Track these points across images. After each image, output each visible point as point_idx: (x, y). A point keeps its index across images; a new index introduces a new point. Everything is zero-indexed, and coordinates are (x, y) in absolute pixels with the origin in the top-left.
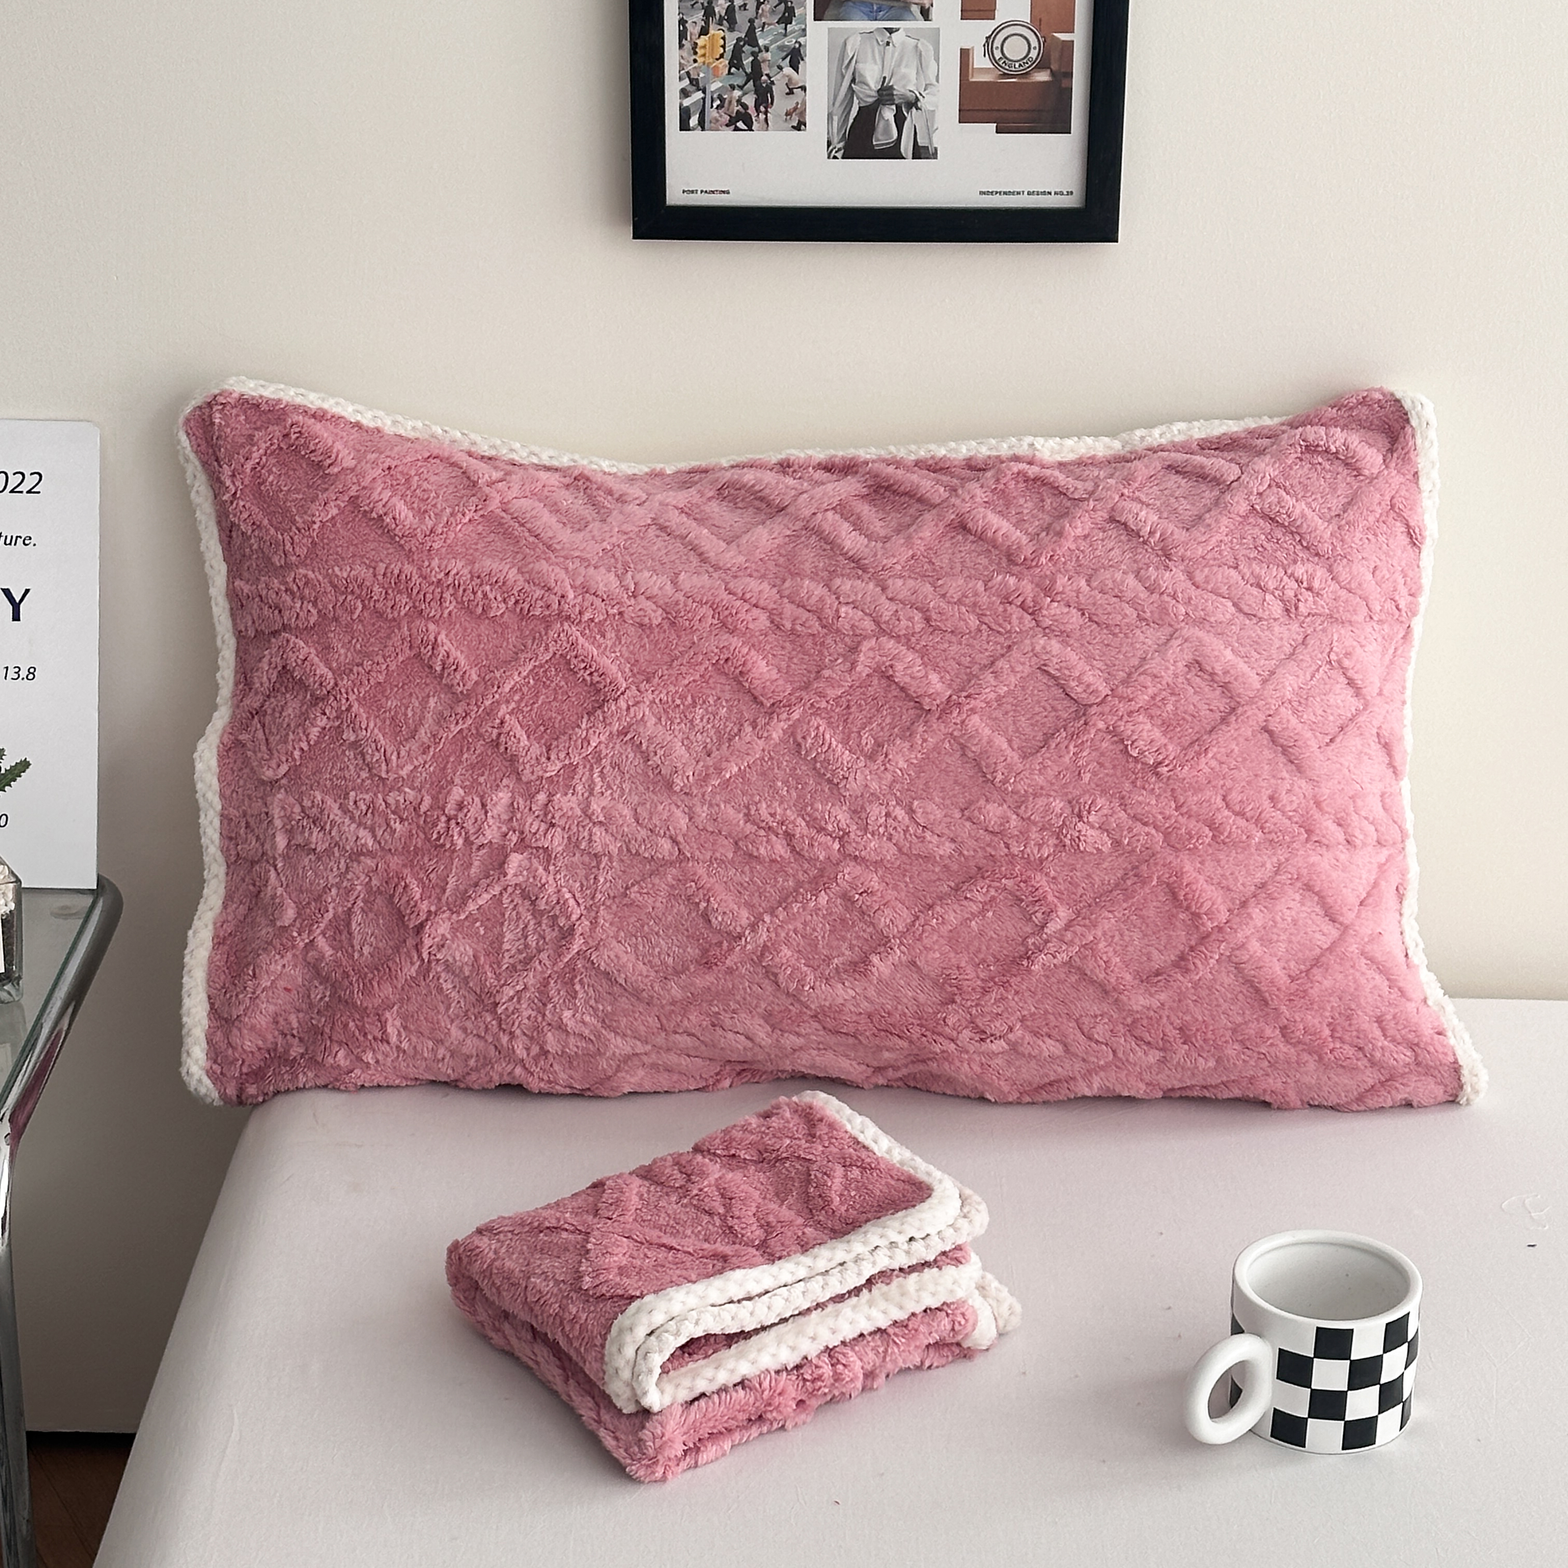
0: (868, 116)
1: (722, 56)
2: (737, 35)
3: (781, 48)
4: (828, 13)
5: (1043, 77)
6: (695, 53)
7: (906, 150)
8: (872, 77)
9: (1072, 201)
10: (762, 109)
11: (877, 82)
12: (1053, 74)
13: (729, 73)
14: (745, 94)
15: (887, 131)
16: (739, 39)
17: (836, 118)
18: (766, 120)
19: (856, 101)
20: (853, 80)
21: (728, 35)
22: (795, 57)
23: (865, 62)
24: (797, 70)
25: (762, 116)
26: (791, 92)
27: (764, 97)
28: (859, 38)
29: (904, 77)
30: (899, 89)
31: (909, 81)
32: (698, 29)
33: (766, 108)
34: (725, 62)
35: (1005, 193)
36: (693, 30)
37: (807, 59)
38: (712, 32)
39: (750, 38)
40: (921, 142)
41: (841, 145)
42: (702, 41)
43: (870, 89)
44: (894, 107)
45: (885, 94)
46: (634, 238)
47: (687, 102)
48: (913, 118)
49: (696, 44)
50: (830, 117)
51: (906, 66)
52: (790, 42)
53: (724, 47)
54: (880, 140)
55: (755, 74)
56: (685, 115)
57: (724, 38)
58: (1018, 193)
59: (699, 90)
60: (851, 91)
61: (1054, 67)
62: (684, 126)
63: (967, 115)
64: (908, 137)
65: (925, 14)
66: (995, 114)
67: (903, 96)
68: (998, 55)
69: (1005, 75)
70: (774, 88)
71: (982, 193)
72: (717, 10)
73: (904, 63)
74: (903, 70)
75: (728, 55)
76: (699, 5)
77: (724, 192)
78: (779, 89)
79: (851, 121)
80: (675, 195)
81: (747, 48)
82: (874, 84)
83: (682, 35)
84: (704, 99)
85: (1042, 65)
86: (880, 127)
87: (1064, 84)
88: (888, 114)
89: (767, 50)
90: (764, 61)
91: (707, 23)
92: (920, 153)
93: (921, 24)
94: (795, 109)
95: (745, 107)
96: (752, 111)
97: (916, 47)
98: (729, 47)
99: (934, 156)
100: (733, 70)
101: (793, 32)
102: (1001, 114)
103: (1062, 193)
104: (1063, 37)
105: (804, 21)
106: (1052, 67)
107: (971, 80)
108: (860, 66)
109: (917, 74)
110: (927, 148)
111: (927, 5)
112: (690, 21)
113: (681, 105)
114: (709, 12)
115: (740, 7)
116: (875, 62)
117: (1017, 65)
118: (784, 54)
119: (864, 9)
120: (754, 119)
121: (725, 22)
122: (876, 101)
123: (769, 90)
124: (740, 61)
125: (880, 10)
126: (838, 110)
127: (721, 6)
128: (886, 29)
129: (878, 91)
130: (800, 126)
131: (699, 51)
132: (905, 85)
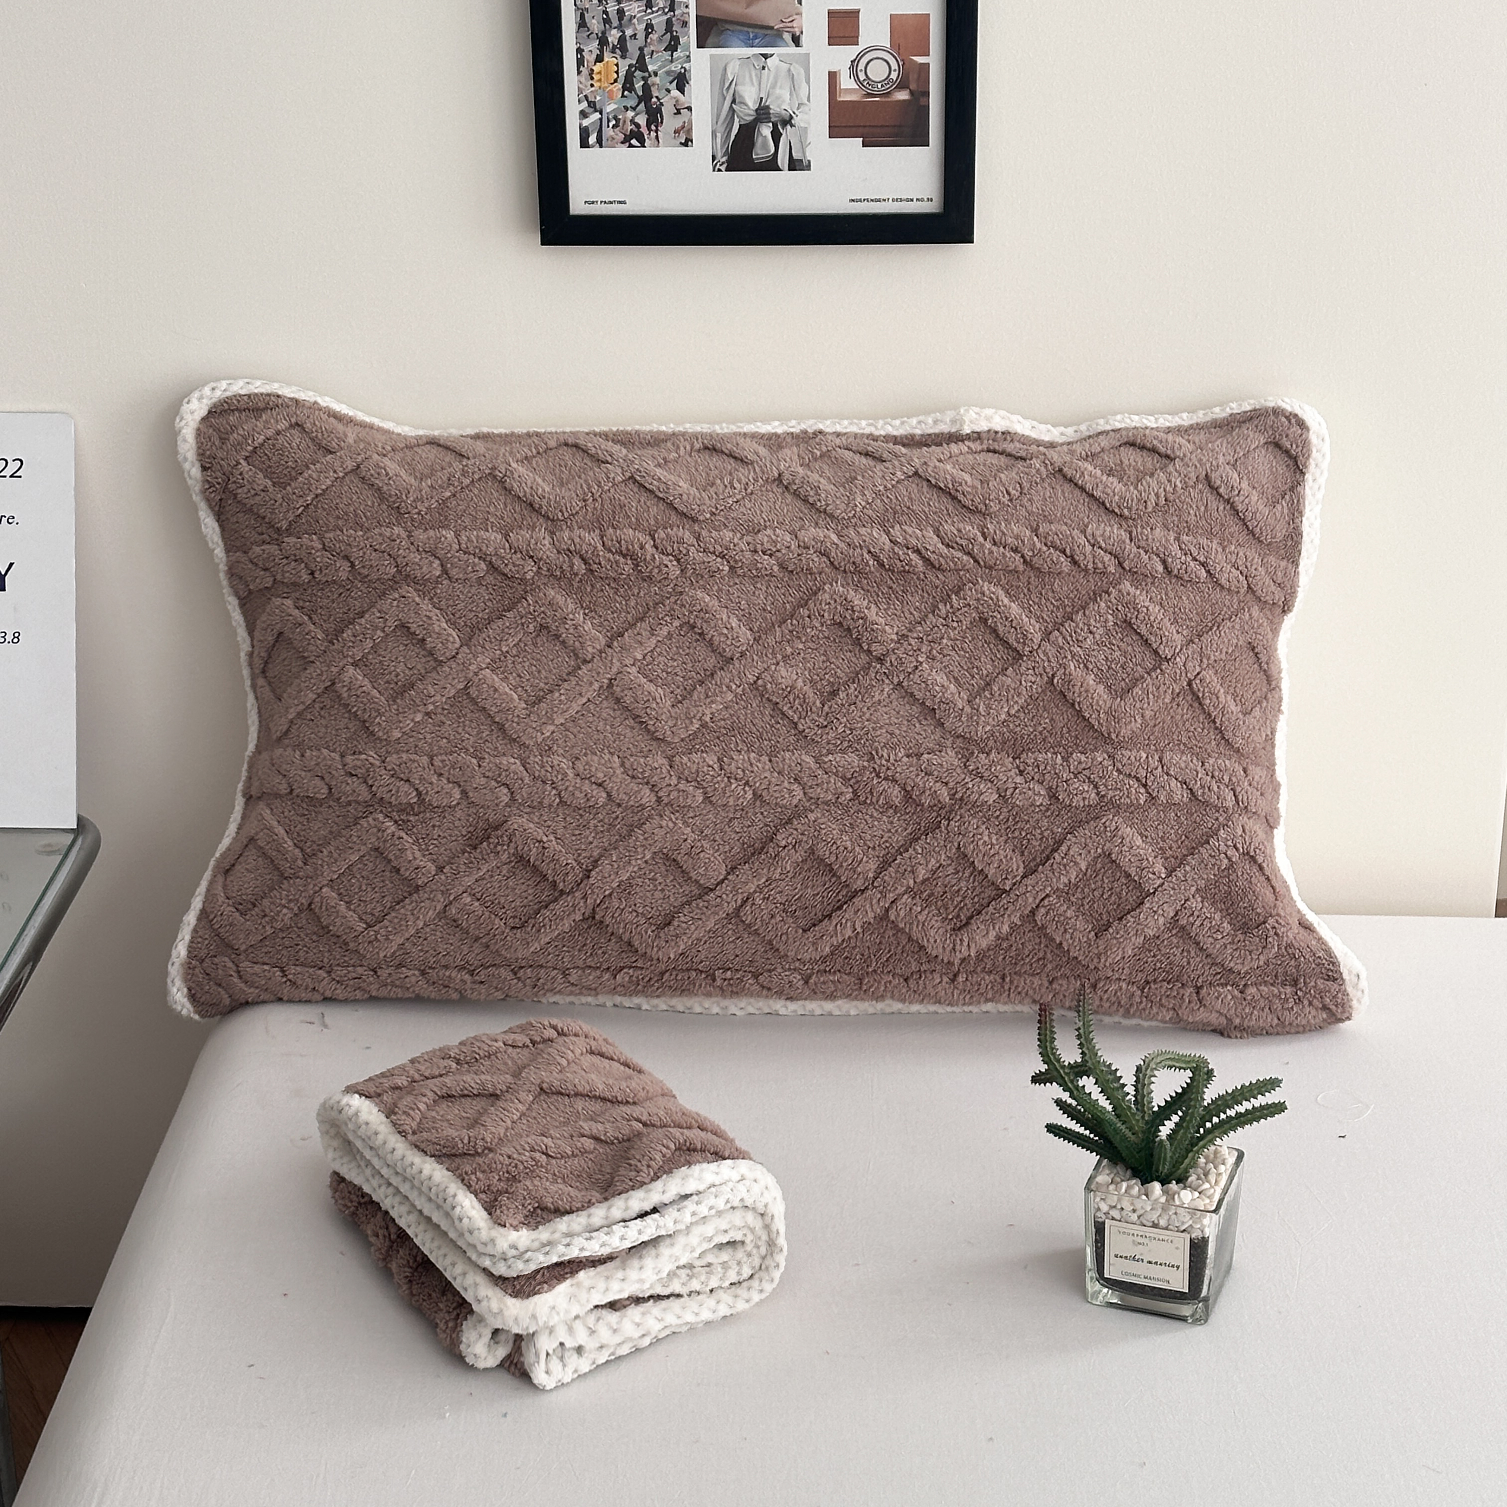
0: (747, 133)
1: (616, 81)
3: (668, 73)
4: (710, 40)
5: (903, 96)
6: (592, 78)
7: (783, 164)
8: (750, 98)
9: (934, 207)
10: (653, 127)
11: (755, 103)
12: (912, 93)
13: (623, 96)
14: (636, 115)
15: (765, 145)
16: (630, 66)
17: (719, 135)
18: (657, 137)
19: (736, 120)
20: (734, 101)
21: (620, 61)
22: (681, 81)
23: (743, 84)
24: (683, 93)
25: (653, 134)
26: (678, 112)
27: (655, 117)
28: (738, 62)
29: (778, 98)
30: (774, 109)
31: (784, 101)
32: (594, 56)
33: (657, 127)
35: (871, 200)
36: (590, 58)
37: (692, 82)
38: (606, 59)
39: (641, 64)
40: (796, 156)
41: (724, 159)
42: (597, 68)
43: (749, 108)
44: (771, 125)
45: (763, 113)
46: (542, 244)
47: (586, 123)
48: (787, 134)
49: (592, 70)
50: (714, 134)
51: (781, 87)
52: (676, 67)
53: (617, 72)
54: (759, 153)
55: (646, 96)
56: (584, 134)
57: (617, 65)
58: (884, 200)
59: (596, 111)
60: (732, 111)
61: (913, 87)
62: (584, 144)
63: (836, 130)
64: (784, 151)
65: (796, 41)
66: (861, 129)
67: (778, 115)
68: (862, 77)
69: (868, 95)
70: (663, 109)
71: (850, 201)
72: (610, 40)
73: (778, 85)
74: (778, 91)
75: (622, 80)
76: (594, 35)
77: (620, 202)
78: (667, 110)
79: (733, 138)
80: (578, 205)
81: (638, 73)
82: (752, 105)
83: (580, 62)
84: (601, 119)
85: (902, 85)
86: (759, 142)
87: (922, 101)
88: (766, 130)
90: (654, 85)
91: (602, 51)
92: (795, 165)
93: (793, 49)
94: (683, 127)
95: (638, 126)
96: (644, 130)
97: (789, 70)
98: (622, 73)
99: (808, 167)
100: (626, 93)
102: (866, 130)
103: (922, 200)
104: (920, 60)
105: (688, 49)
106: (911, 87)
107: (839, 99)
108: (739, 88)
109: (791, 94)
110: (801, 160)
111: (798, 34)
112: (586, 49)
113: (580, 125)
114: (603, 41)
115: (631, 37)
116: (753, 84)
117: (879, 86)
118: (671, 78)
119: (741, 37)
120: (646, 137)
121: (617, 51)
122: (754, 120)
123: (659, 110)
124: (632, 84)
125: (756, 37)
126: (721, 129)
127: (614, 36)
128: (761, 54)
129: (756, 110)
130: (687, 143)
131: (596, 77)
132: (780, 105)
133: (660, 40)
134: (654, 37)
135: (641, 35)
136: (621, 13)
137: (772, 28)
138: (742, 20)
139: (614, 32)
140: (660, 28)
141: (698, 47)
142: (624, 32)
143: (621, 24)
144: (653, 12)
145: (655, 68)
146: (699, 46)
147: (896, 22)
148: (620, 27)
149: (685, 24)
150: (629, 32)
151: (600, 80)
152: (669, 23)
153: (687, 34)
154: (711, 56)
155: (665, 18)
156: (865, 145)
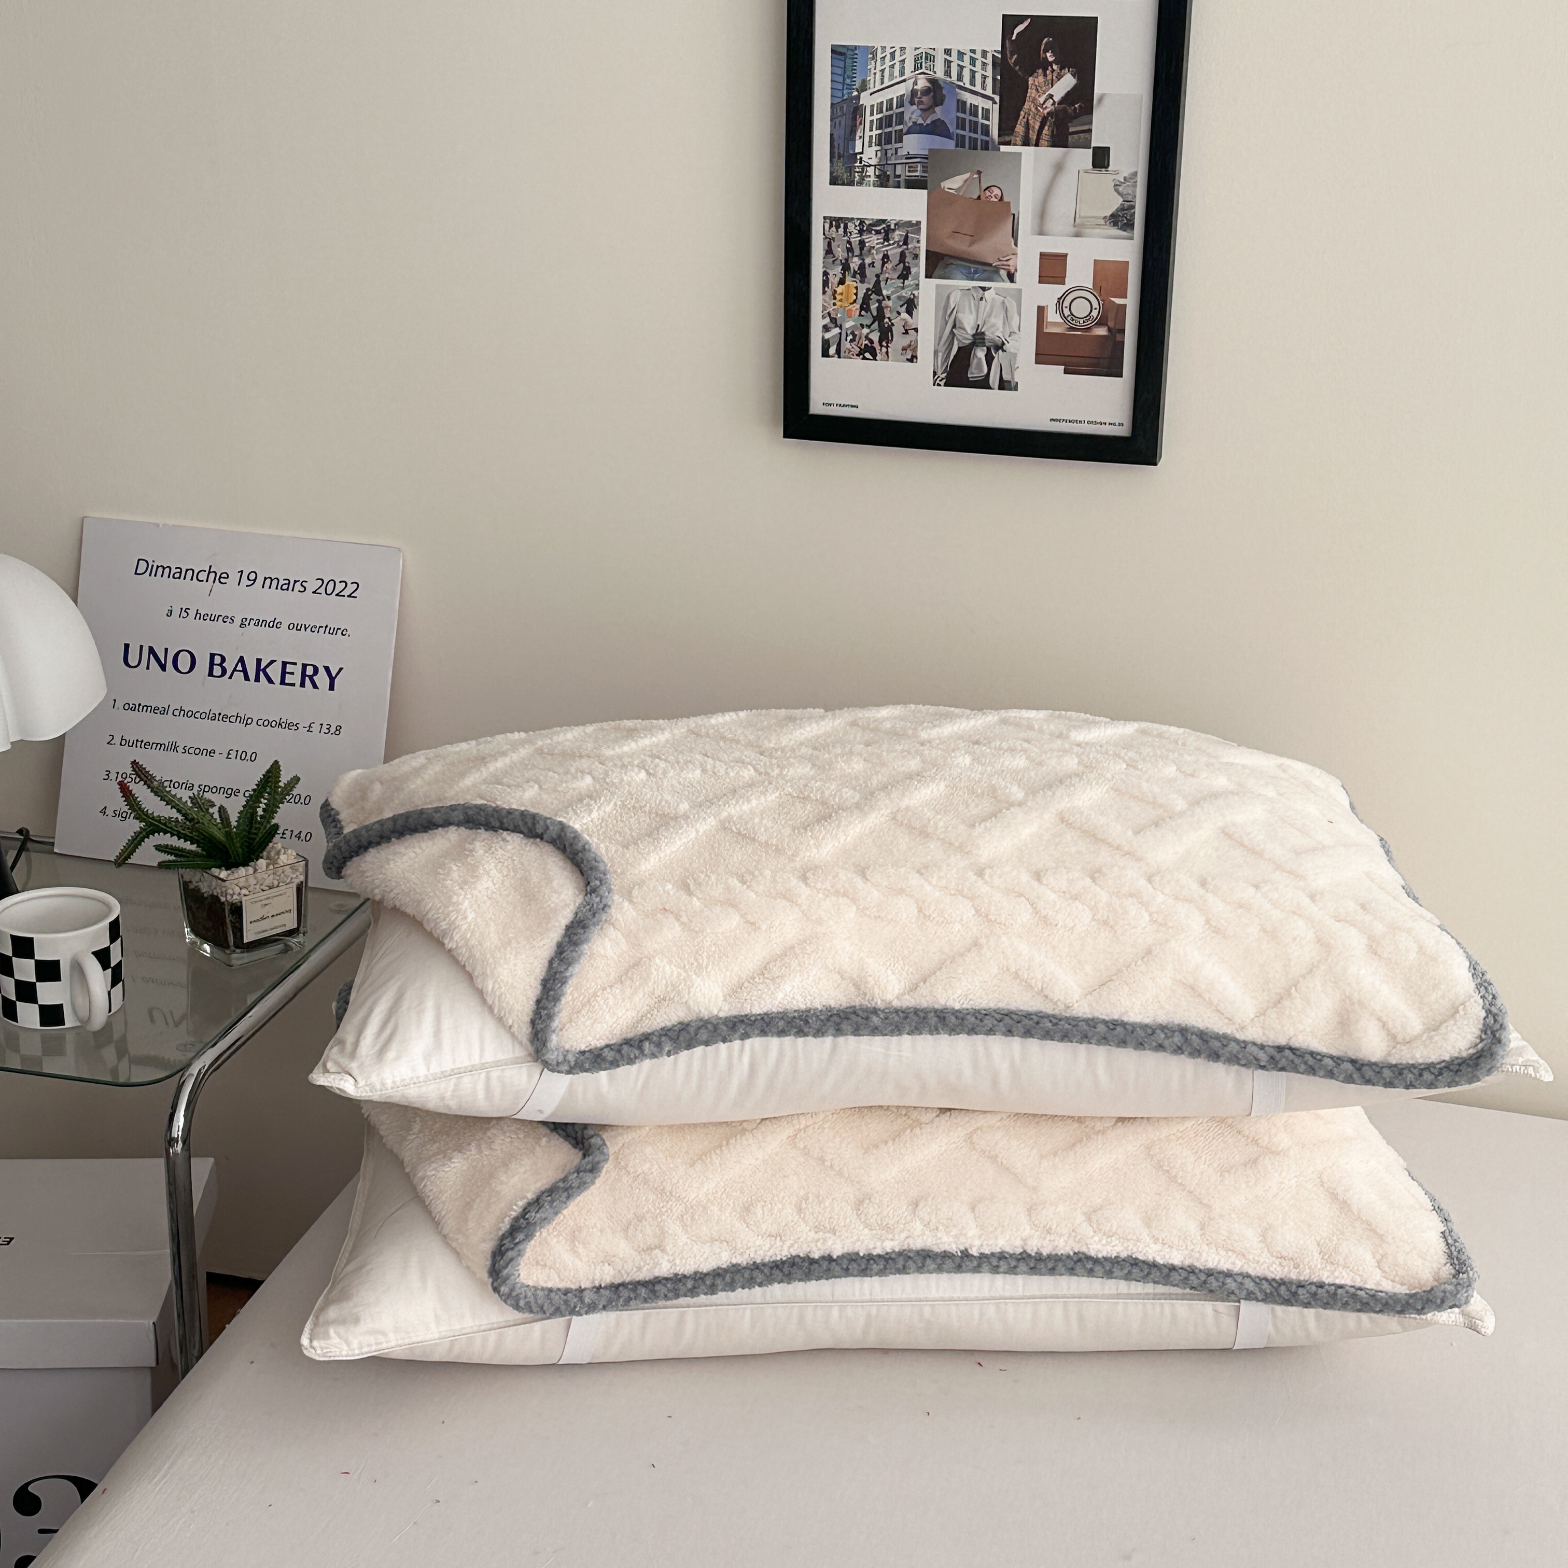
0: (965, 354)
1: (855, 301)
2: (866, 286)
3: (899, 298)
4: (936, 273)
5: (1102, 331)
6: (835, 298)
7: (994, 384)
8: (969, 324)
9: (1124, 431)
10: (884, 344)
11: (972, 329)
12: (1109, 330)
13: (860, 315)
14: (872, 331)
15: (979, 365)
16: (868, 290)
17: (940, 355)
18: (887, 353)
19: (956, 342)
20: (954, 326)
21: (859, 285)
22: (911, 305)
23: (964, 313)
24: (910, 314)
25: (884, 350)
26: (906, 332)
27: (886, 335)
28: (959, 293)
29: (993, 325)
30: (989, 335)
31: (998, 329)
32: (837, 279)
33: (887, 343)
34: (858, 306)
35: (1070, 421)
36: (833, 280)
37: (920, 307)
38: (847, 283)
39: (877, 289)
40: (1005, 377)
41: (945, 375)
42: (840, 289)
43: (967, 333)
44: (985, 348)
45: (979, 338)
46: (785, 437)
47: (828, 336)
48: (999, 357)
49: (835, 292)
50: (936, 353)
51: (995, 317)
52: (906, 294)
53: (856, 294)
54: (974, 373)
55: (880, 316)
56: (826, 345)
57: (856, 288)
58: (1080, 422)
59: (836, 326)
60: (952, 334)
61: (1111, 324)
62: (825, 354)
63: (1042, 357)
64: (996, 373)
65: (1011, 277)
66: (1063, 359)
67: (992, 341)
68: (1067, 312)
69: (1072, 329)
70: (893, 328)
71: (1051, 420)
72: (852, 265)
73: (994, 314)
74: (993, 320)
75: (860, 301)
76: (838, 262)
77: (852, 406)
78: (897, 330)
79: (952, 357)
80: (816, 407)
81: (873, 296)
82: (970, 331)
83: (826, 283)
84: (840, 334)
85: (1101, 323)
86: (974, 362)
87: (1118, 338)
88: (981, 353)
89: (889, 298)
90: (887, 307)
91: (844, 275)
92: (1004, 385)
93: (1008, 285)
94: (910, 346)
95: (872, 342)
96: (876, 345)
97: (1003, 303)
98: (861, 295)
99: (1016, 388)
100: (863, 313)
101: (910, 285)
102: (1068, 359)
103: (1114, 424)
104: (1118, 301)
105: (917, 278)
106: (1109, 324)
107: (1045, 331)
108: (960, 315)
109: (1004, 323)
110: (1010, 382)
111: (1013, 271)
112: (831, 273)
113: (823, 337)
114: (846, 267)
115: (869, 265)
116: (971, 312)
117: (1082, 321)
118: (902, 303)
119: (964, 271)
120: (878, 351)
121: (858, 276)
122: (970, 344)
123: (890, 329)
124: (868, 306)
125: (976, 272)
126: (942, 348)
127: (855, 263)
128: (981, 288)
129: (973, 336)
130: (913, 359)
131: (838, 297)
132: (995, 330)
133: (894, 269)
134: (889, 266)
135: (878, 264)
136: (862, 243)
137: (990, 265)
138: (965, 256)
139: (856, 259)
140: (895, 259)
141: (926, 277)
142: (863, 260)
143: (861, 254)
144: (889, 245)
145: (889, 292)
146: (928, 276)
147: (1100, 267)
148: (861, 256)
149: (916, 256)
150: (868, 261)
151: (841, 300)
152: (903, 255)
153: (917, 265)
154: (938, 286)
155: (900, 250)
156: (1066, 372)
